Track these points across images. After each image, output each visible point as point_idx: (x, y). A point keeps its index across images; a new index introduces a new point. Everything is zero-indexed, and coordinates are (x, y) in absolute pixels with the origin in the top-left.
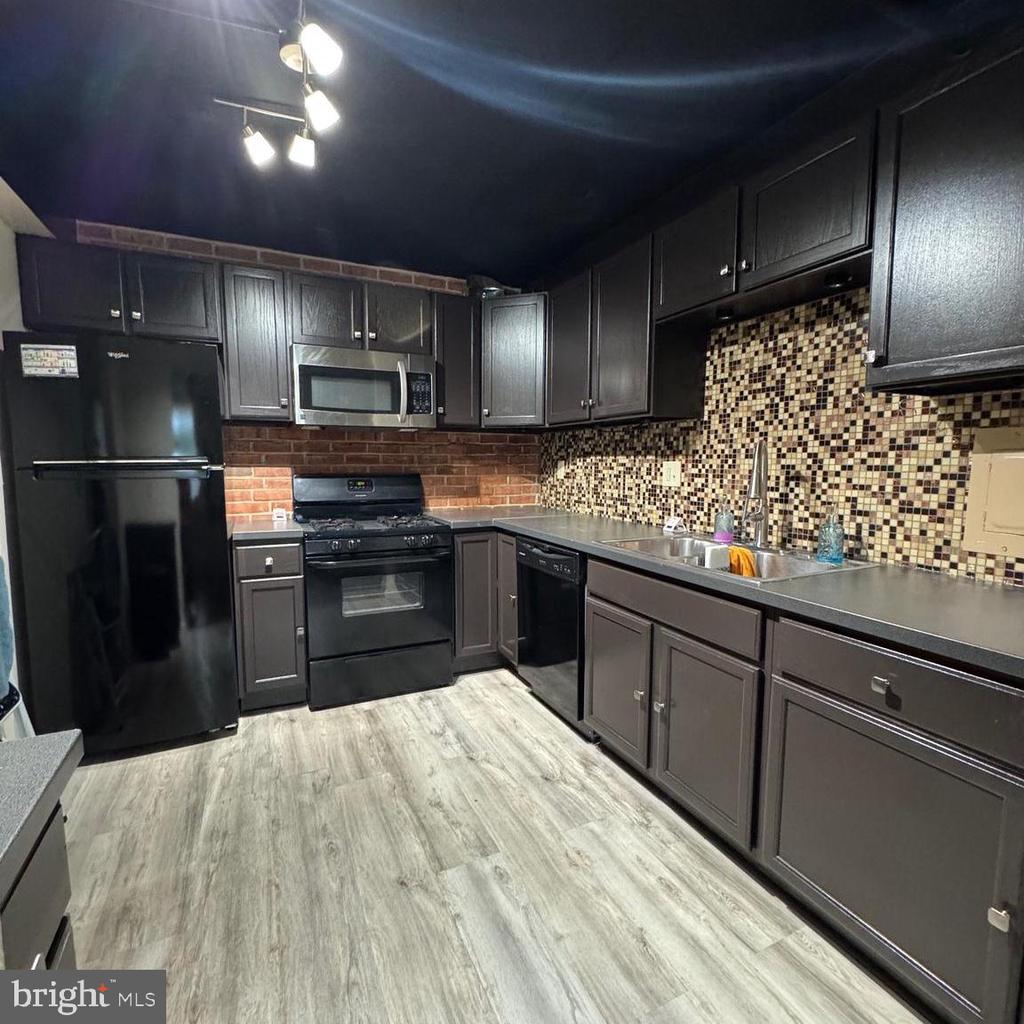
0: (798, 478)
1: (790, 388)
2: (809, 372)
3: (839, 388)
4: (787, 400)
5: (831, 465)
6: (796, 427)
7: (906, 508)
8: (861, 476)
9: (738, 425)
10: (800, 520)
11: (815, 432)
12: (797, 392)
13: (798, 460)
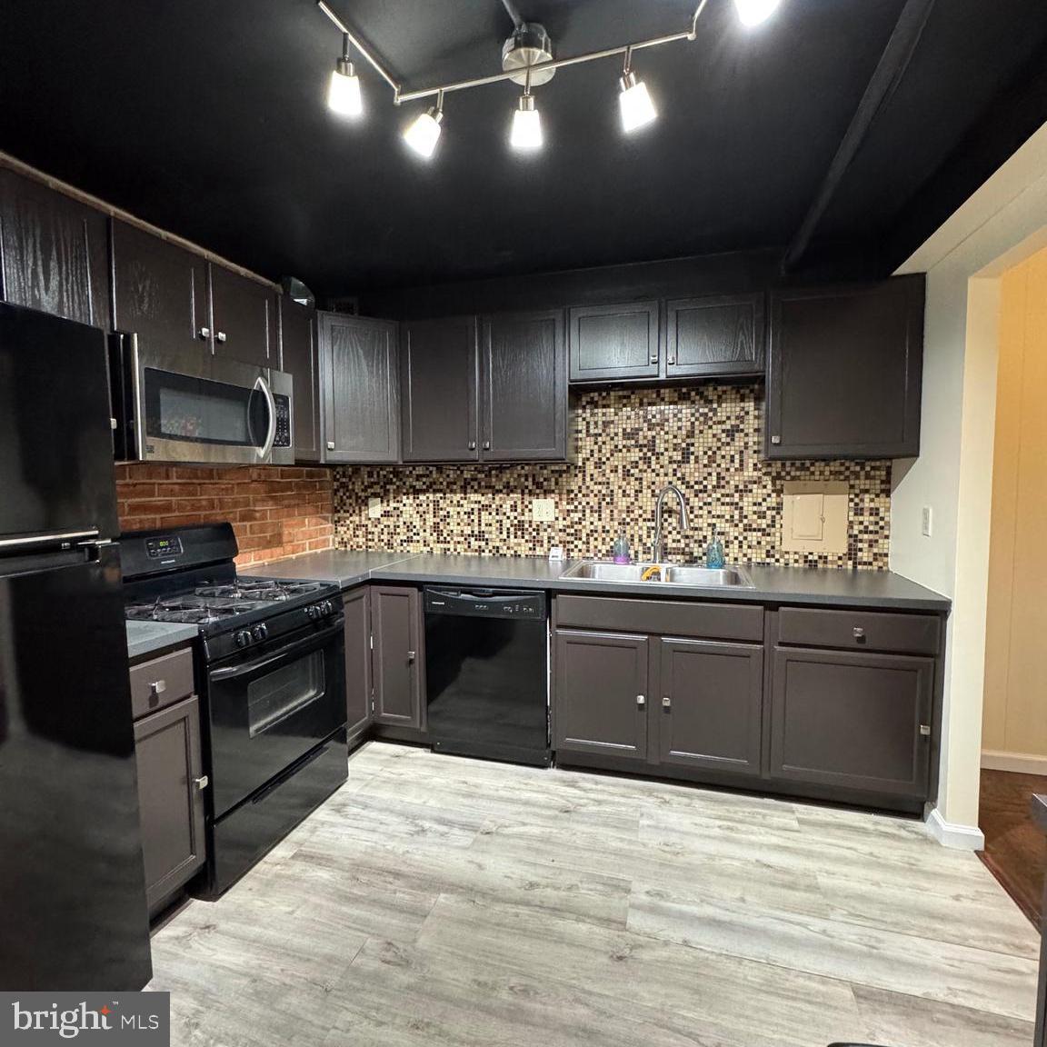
0: (670, 512)
1: (660, 447)
2: (675, 437)
3: (698, 449)
4: (658, 455)
5: (695, 502)
6: (666, 475)
7: (748, 528)
8: (718, 510)
9: (615, 470)
10: (674, 541)
11: (682, 479)
12: (666, 450)
13: (670, 499)
